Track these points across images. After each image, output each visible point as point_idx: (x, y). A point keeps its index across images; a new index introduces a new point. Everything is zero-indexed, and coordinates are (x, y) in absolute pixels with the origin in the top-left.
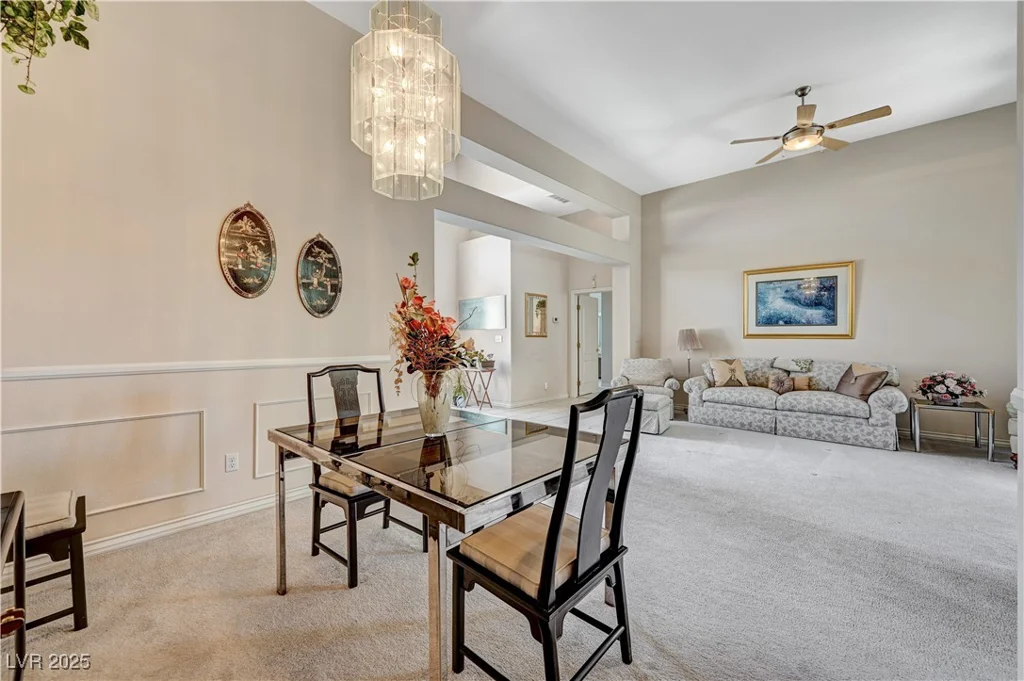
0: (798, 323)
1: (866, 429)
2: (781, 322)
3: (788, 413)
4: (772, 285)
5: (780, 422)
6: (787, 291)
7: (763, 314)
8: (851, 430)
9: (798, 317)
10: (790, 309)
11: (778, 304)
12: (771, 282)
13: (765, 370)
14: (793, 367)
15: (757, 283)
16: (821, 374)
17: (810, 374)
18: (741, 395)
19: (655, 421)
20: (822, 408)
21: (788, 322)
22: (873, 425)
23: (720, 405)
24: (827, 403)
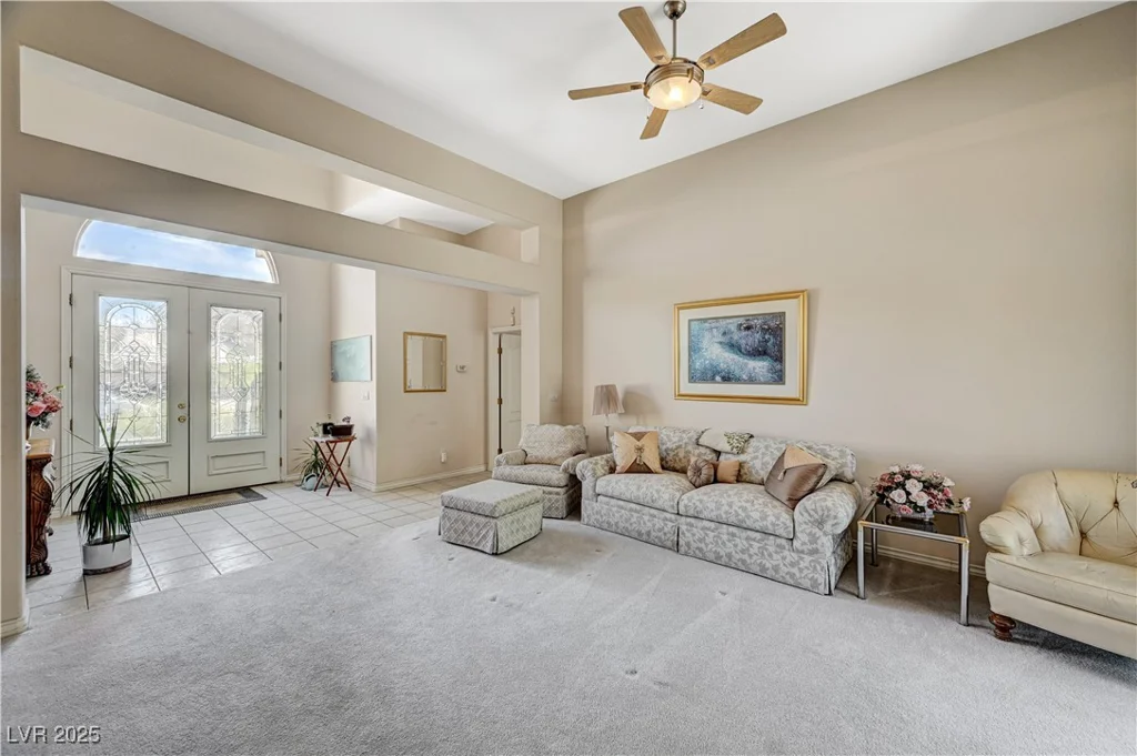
0: (738, 380)
1: (791, 556)
2: (718, 378)
3: (692, 520)
4: (707, 325)
5: (683, 533)
6: (724, 334)
7: (698, 365)
8: (770, 555)
9: (737, 372)
10: (727, 359)
11: (716, 353)
12: (705, 320)
13: (690, 448)
14: (723, 446)
15: (690, 321)
16: (756, 458)
17: (742, 458)
18: (639, 488)
19: (491, 534)
20: (733, 519)
21: (727, 379)
22: (798, 551)
23: (613, 501)
24: (740, 511)
